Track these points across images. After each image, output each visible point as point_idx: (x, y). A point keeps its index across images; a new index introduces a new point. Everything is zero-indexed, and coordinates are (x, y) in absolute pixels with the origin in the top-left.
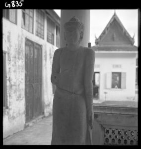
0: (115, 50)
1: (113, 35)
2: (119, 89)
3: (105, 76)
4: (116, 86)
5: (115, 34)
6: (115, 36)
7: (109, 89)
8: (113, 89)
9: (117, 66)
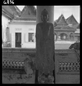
0: (30, 20)
1: (29, 12)
2: (33, 42)
3: (25, 35)
4: (31, 41)
5: (30, 11)
6: (30, 12)
7: (27, 42)
8: (29, 42)
9: (31, 29)
